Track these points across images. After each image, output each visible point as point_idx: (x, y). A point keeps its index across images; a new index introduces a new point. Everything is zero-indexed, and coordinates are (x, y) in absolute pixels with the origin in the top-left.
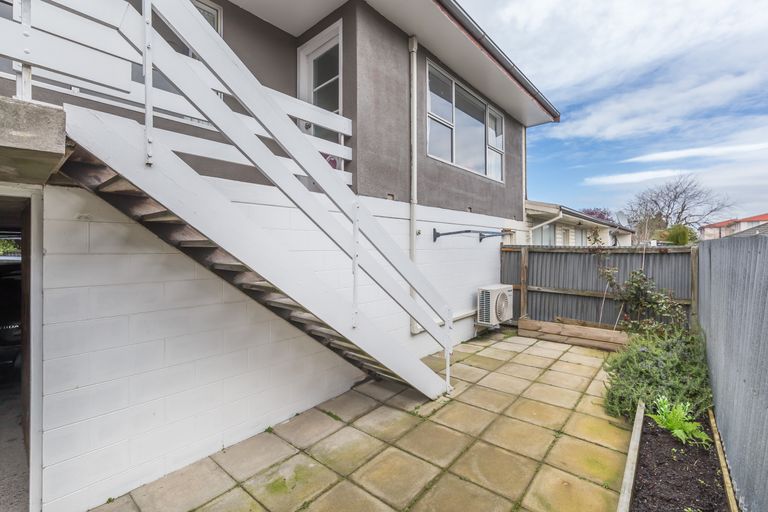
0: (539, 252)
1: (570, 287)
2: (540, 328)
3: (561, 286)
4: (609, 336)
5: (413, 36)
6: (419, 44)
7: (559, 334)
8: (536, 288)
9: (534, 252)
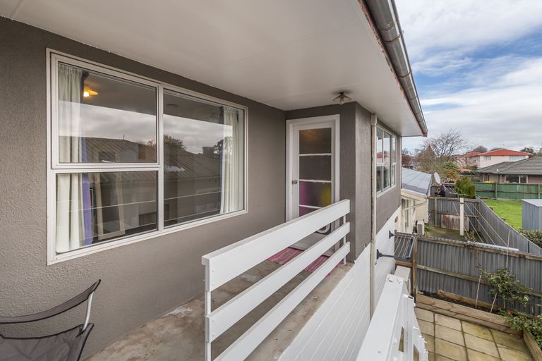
0: (425, 242)
1: (449, 270)
2: (434, 304)
3: (442, 268)
4: (488, 317)
5: (374, 114)
6: (378, 119)
7: (449, 310)
8: (423, 267)
9: (421, 241)
